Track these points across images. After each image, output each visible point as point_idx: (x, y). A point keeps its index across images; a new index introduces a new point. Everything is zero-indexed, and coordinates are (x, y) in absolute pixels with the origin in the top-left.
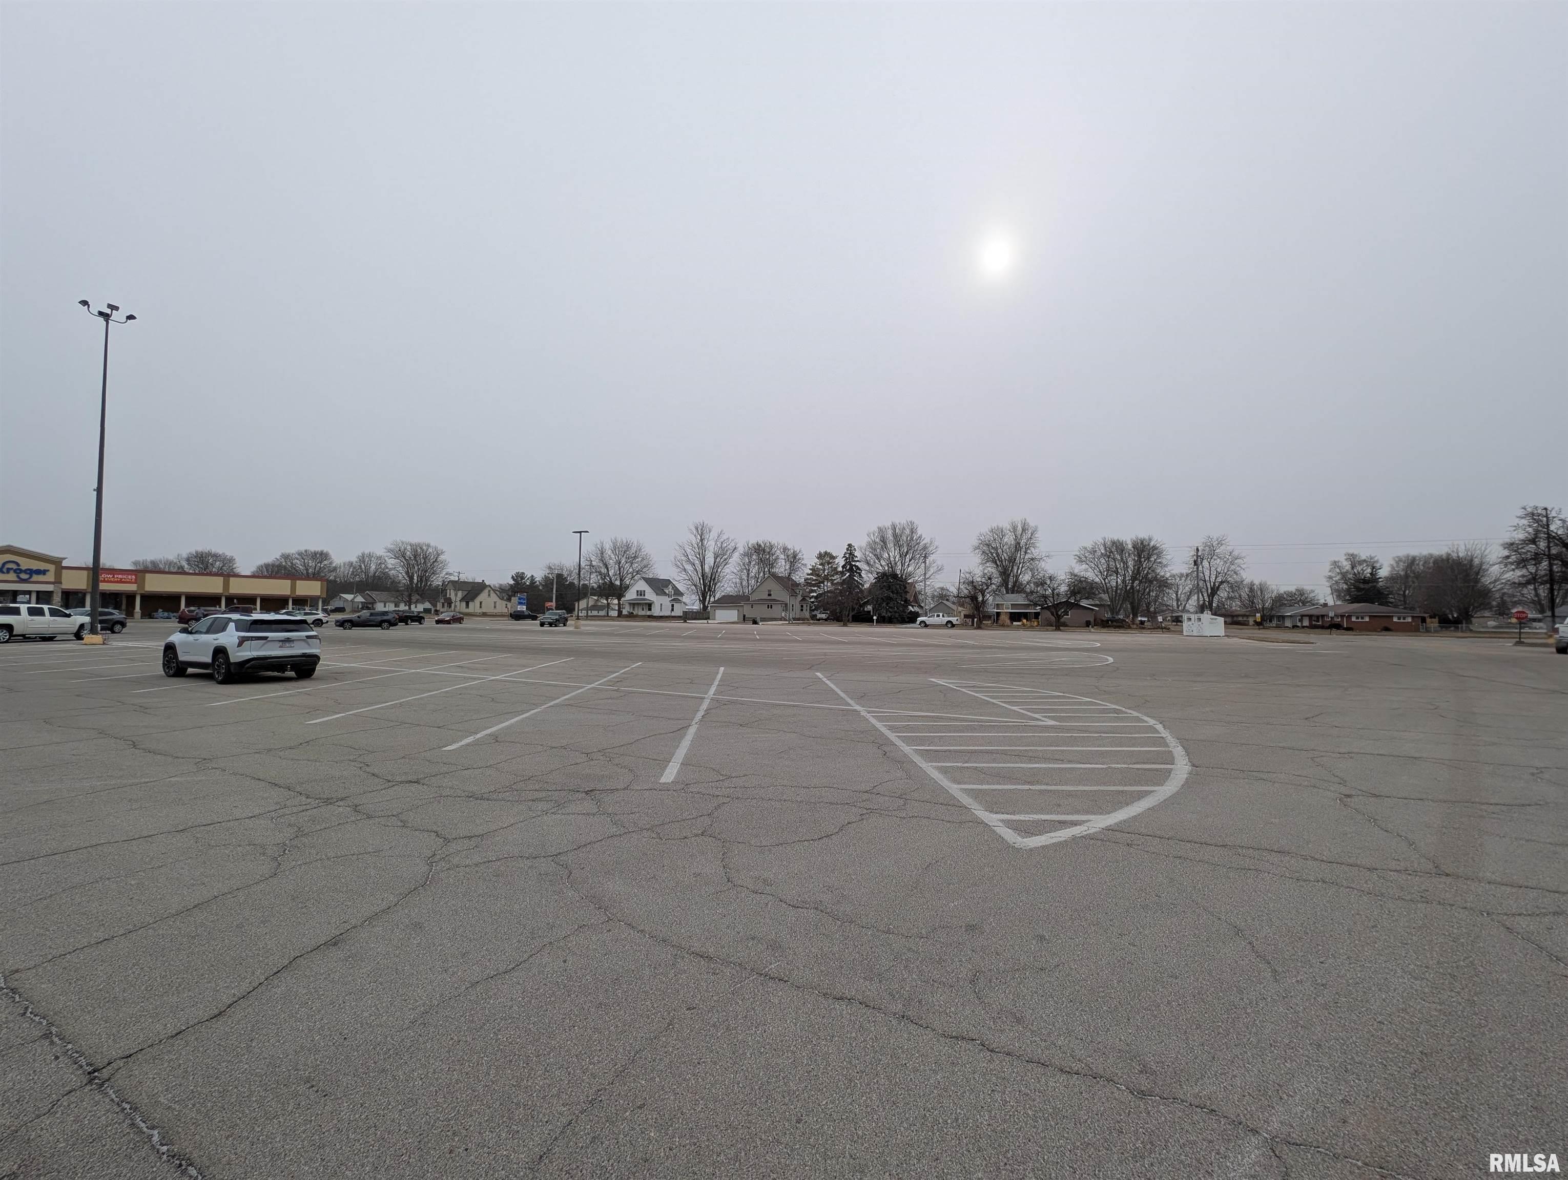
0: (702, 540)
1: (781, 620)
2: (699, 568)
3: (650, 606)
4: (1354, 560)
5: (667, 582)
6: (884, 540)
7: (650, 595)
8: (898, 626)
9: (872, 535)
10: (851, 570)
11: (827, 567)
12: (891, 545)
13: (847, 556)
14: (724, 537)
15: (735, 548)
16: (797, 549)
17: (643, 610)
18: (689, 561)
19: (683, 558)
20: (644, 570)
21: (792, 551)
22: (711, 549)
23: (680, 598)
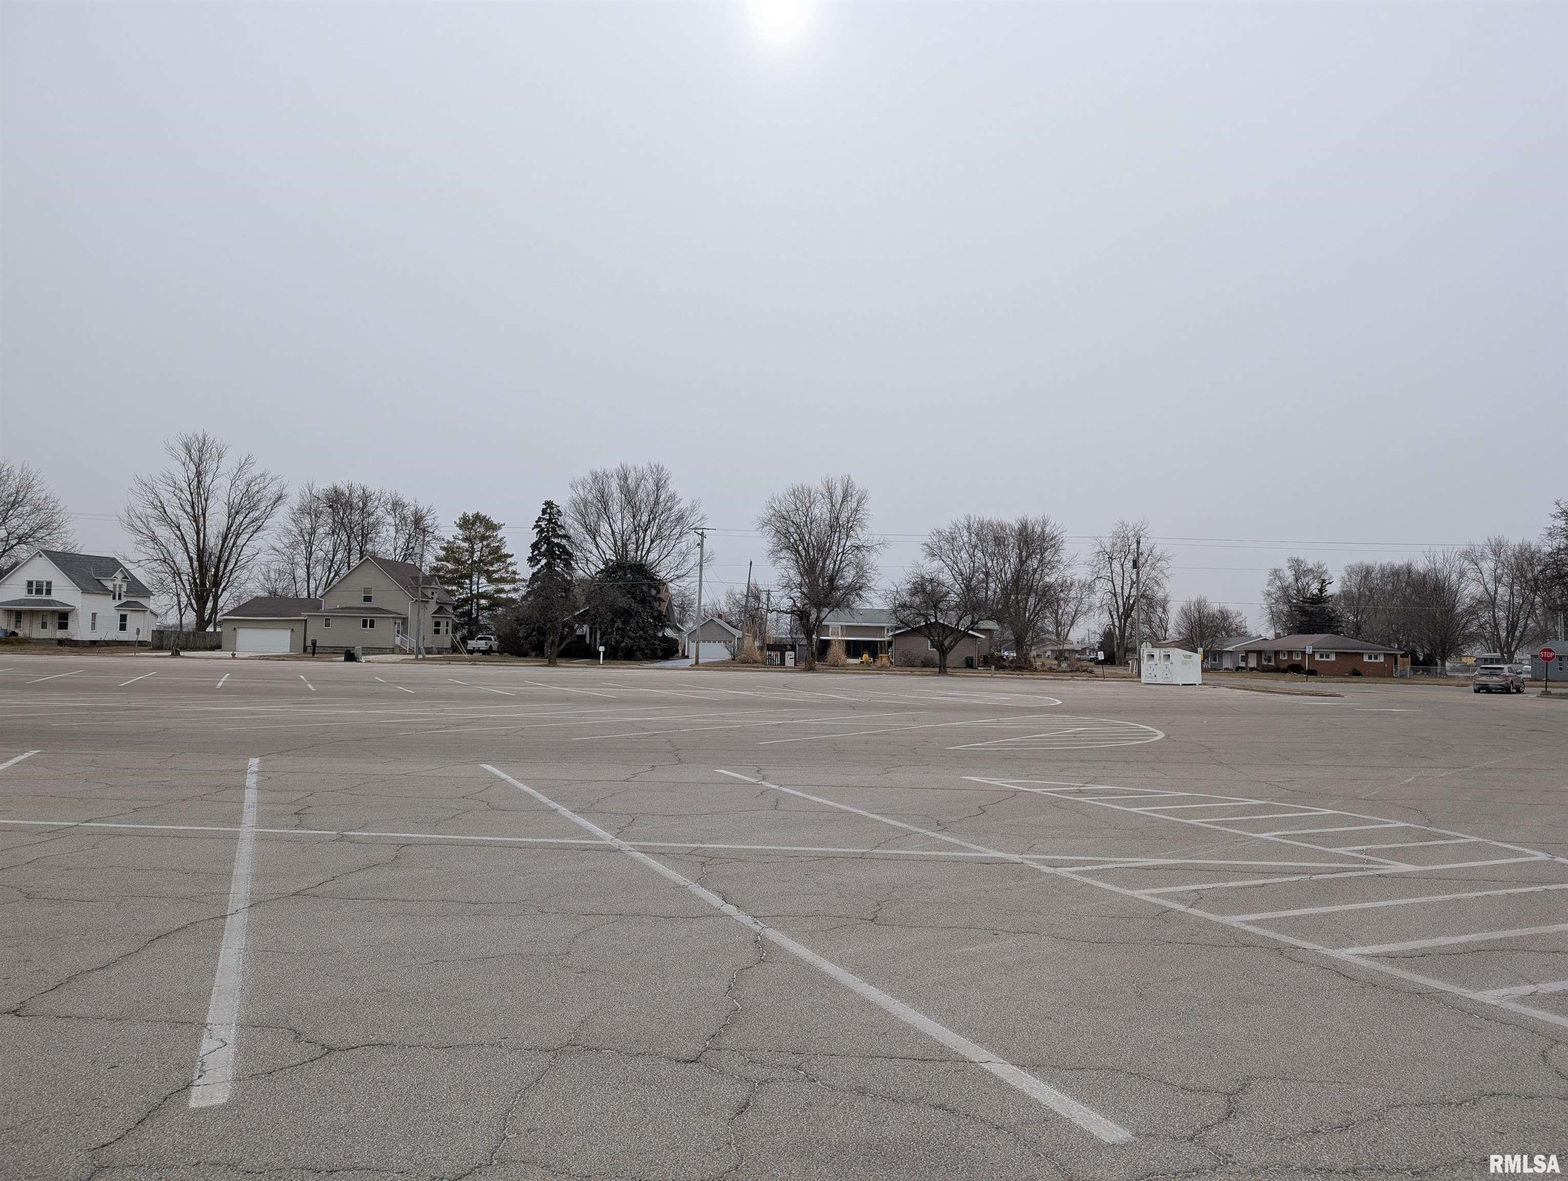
0: (199, 474)
1: (392, 651)
2: (191, 536)
3: (63, 618)
4: (1300, 570)
5: (110, 566)
6: (604, 500)
7: (65, 592)
8: (646, 666)
9: (580, 487)
10: (550, 553)
11: (478, 546)
12: (615, 508)
13: (543, 524)
14: (255, 471)
15: (280, 498)
16: (423, 506)
17: (44, 626)
18: (165, 518)
19: (150, 511)
21: (413, 508)
22: (222, 494)
23: (142, 601)
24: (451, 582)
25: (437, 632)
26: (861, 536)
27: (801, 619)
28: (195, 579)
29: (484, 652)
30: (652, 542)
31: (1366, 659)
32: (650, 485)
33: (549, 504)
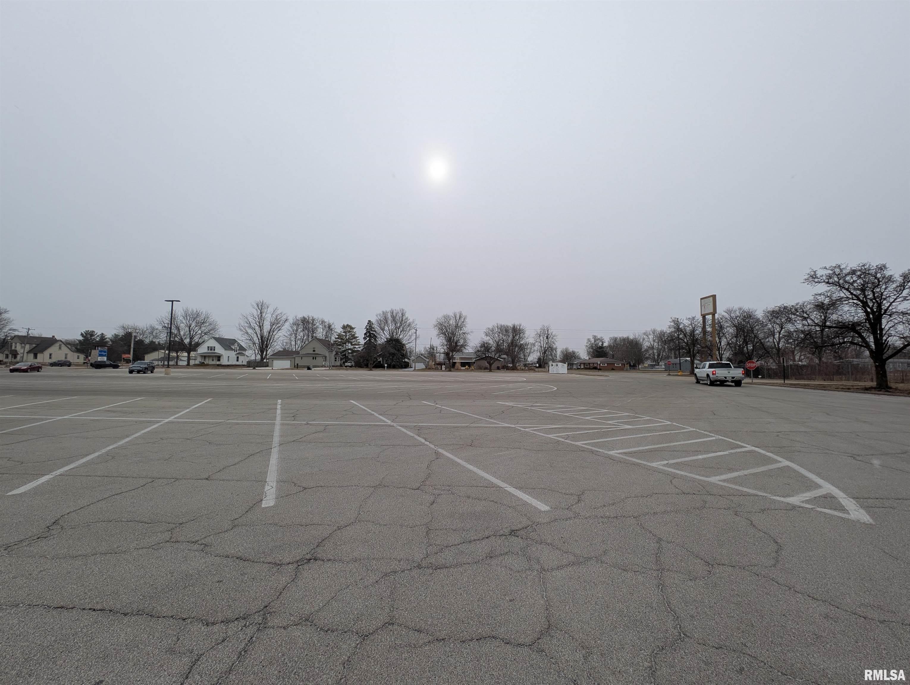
0: (261, 313)
1: (322, 367)
2: (259, 332)
3: (219, 358)
4: (596, 339)
5: (233, 341)
7: (219, 350)
8: (400, 370)
9: (379, 316)
10: (370, 336)
11: (348, 334)
12: (389, 322)
13: (368, 327)
14: (279, 312)
15: (287, 320)
16: (331, 322)
17: (213, 360)
18: (250, 327)
19: (246, 325)
20: (211, 332)
21: (328, 323)
22: (268, 319)
23: (243, 352)
24: (340, 345)
25: (336, 361)
26: (465, 330)
27: (447, 355)
28: (260, 345)
29: (350, 367)
30: (401, 332)
31: (616, 365)
32: (400, 315)
33: (369, 321)
